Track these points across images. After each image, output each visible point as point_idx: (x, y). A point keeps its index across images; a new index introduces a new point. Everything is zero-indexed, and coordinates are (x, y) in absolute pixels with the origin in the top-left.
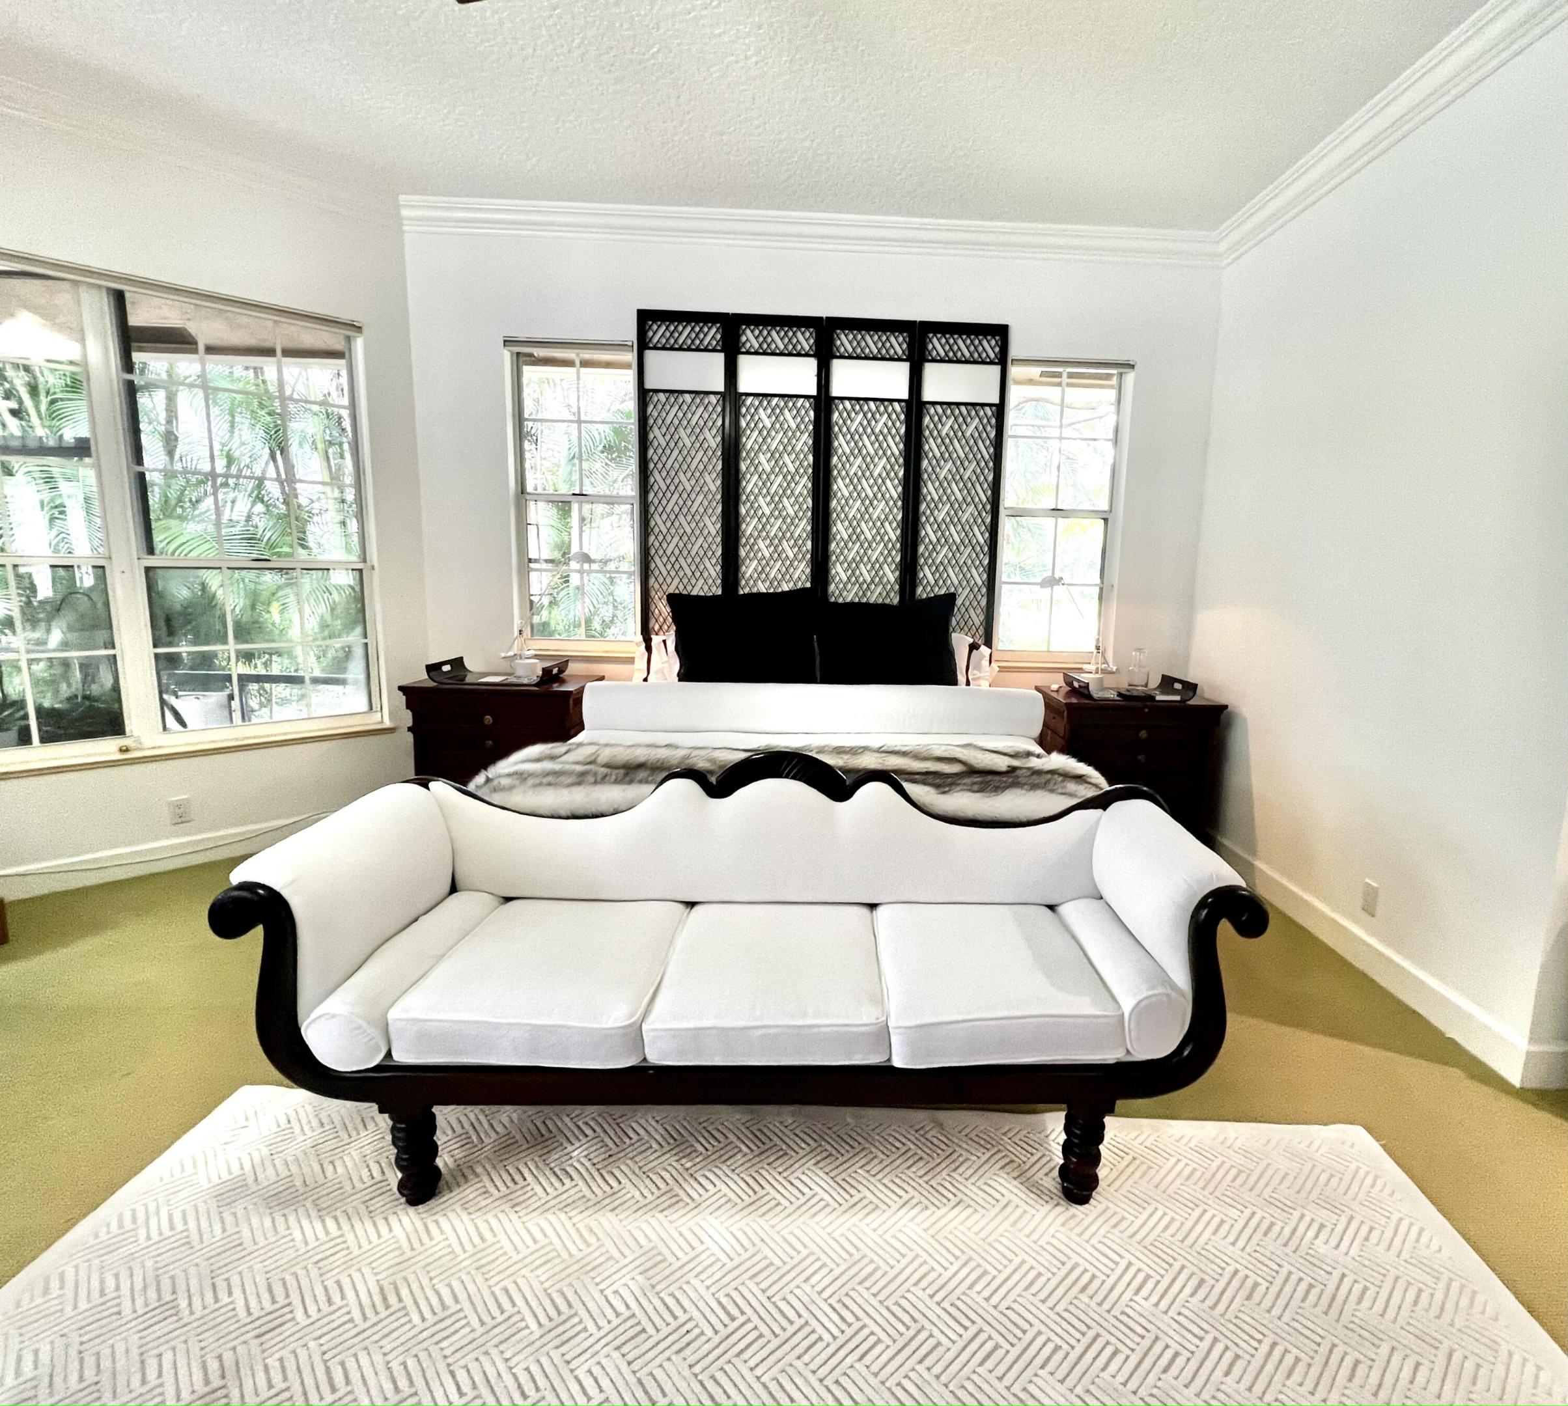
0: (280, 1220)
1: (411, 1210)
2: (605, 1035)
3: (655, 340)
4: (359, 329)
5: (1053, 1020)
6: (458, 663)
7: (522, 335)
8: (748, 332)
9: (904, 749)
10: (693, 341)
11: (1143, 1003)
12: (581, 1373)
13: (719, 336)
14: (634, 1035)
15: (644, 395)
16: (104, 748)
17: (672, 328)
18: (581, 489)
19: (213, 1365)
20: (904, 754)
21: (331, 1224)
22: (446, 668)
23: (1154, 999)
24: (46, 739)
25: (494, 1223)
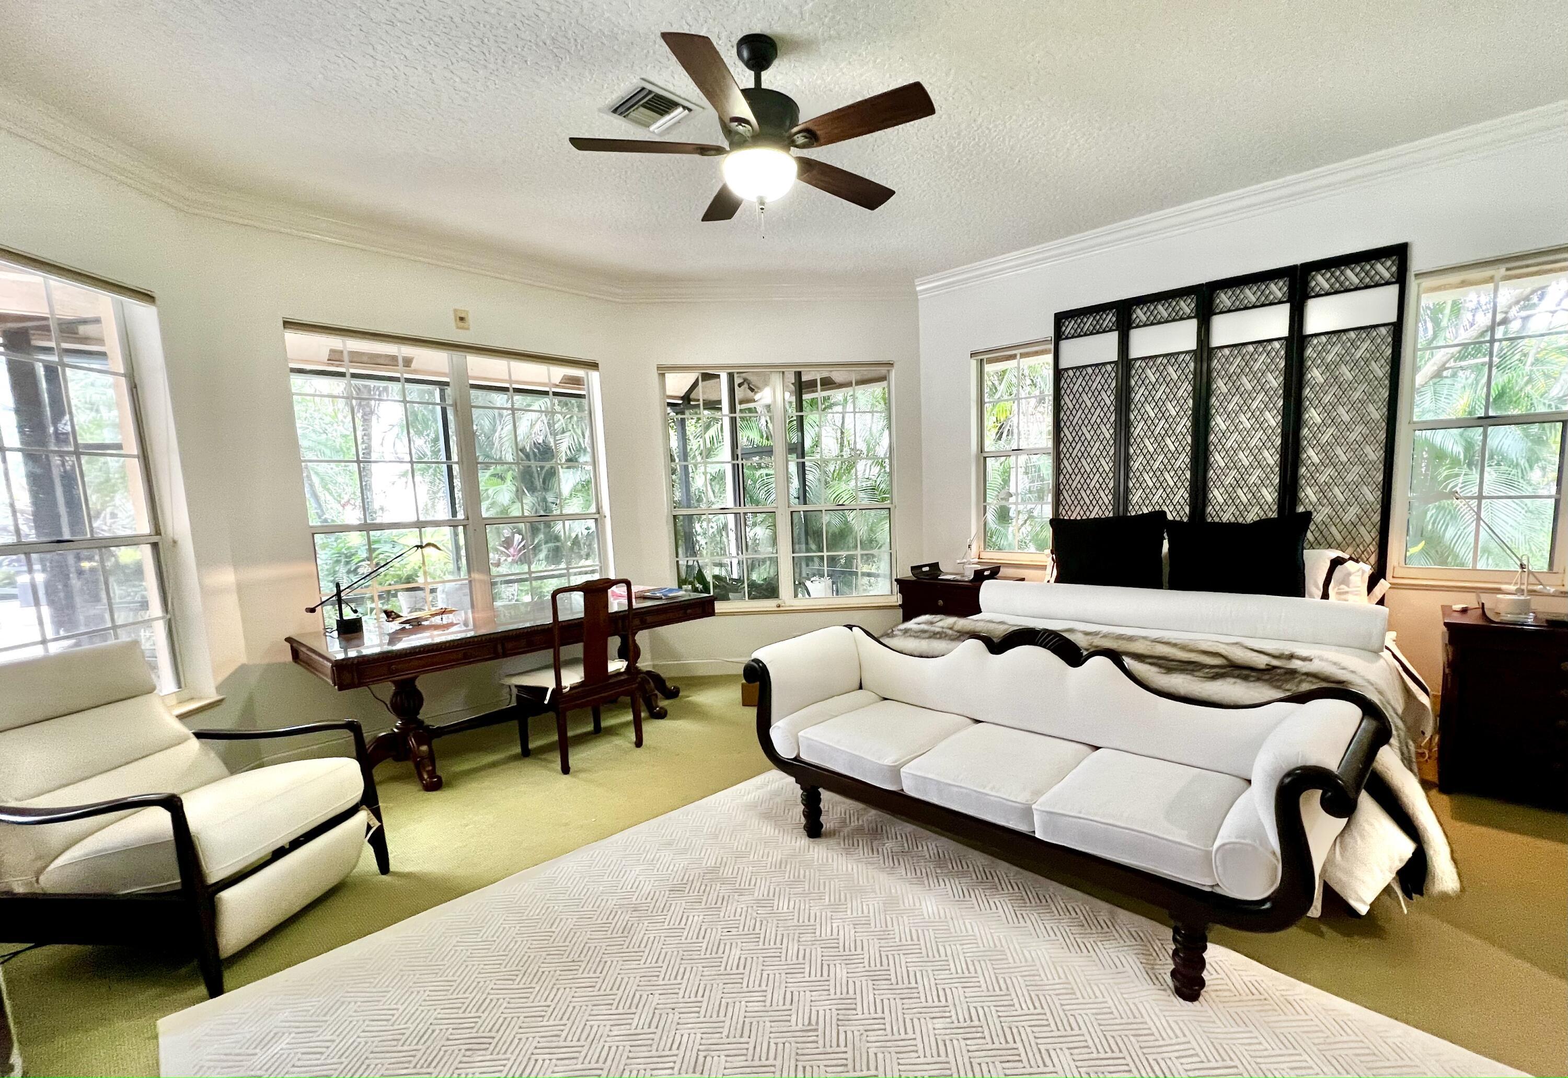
0: (761, 824)
1: (807, 838)
2: (881, 768)
3: (1067, 333)
4: (891, 364)
5: (1149, 837)
6: (935, 567)
7: (982, 348)
8: (1138, 311)
9: (1174, 641)
10: (1094, 328)
11: (1228, 846)
12: (835, 925)
13: (1114, 319)
14: (895, 772)
15: (1058, 373)
16: (769, 604)
17: (1079, 321)
18: (1019, 445)
19: (719, 859)
20: (1175, 645)
21: (777, 831)
22: (926, 569)
23: (1238, 846)
24: (751, 597)
25: (835, 857)
